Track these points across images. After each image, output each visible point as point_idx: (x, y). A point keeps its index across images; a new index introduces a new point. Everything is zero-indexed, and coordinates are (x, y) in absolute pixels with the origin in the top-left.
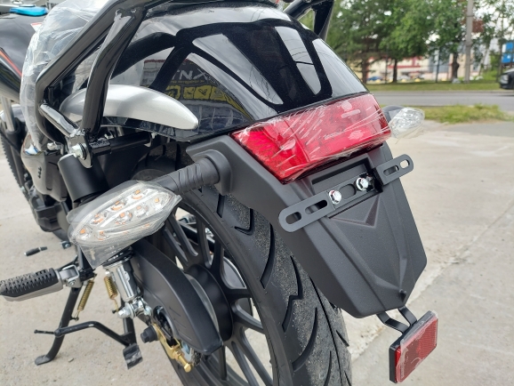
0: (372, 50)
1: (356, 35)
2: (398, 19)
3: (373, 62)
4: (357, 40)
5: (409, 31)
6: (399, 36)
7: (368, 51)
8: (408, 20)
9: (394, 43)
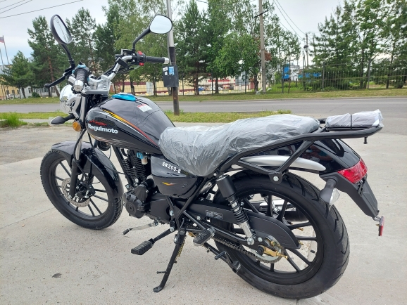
0: (201, 71)
1: (189, 60)
2: (217, 51)
3: (202, 79)
4: (190, 64)
5: (225, 59)
6: (218, 62)
7: (199, 72)
8: (224, 52)
9: (216, 68)
